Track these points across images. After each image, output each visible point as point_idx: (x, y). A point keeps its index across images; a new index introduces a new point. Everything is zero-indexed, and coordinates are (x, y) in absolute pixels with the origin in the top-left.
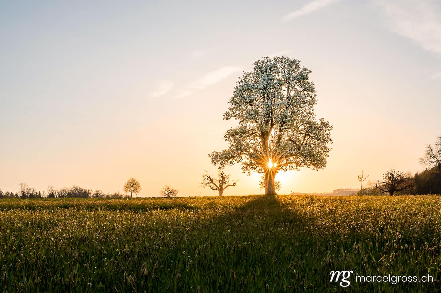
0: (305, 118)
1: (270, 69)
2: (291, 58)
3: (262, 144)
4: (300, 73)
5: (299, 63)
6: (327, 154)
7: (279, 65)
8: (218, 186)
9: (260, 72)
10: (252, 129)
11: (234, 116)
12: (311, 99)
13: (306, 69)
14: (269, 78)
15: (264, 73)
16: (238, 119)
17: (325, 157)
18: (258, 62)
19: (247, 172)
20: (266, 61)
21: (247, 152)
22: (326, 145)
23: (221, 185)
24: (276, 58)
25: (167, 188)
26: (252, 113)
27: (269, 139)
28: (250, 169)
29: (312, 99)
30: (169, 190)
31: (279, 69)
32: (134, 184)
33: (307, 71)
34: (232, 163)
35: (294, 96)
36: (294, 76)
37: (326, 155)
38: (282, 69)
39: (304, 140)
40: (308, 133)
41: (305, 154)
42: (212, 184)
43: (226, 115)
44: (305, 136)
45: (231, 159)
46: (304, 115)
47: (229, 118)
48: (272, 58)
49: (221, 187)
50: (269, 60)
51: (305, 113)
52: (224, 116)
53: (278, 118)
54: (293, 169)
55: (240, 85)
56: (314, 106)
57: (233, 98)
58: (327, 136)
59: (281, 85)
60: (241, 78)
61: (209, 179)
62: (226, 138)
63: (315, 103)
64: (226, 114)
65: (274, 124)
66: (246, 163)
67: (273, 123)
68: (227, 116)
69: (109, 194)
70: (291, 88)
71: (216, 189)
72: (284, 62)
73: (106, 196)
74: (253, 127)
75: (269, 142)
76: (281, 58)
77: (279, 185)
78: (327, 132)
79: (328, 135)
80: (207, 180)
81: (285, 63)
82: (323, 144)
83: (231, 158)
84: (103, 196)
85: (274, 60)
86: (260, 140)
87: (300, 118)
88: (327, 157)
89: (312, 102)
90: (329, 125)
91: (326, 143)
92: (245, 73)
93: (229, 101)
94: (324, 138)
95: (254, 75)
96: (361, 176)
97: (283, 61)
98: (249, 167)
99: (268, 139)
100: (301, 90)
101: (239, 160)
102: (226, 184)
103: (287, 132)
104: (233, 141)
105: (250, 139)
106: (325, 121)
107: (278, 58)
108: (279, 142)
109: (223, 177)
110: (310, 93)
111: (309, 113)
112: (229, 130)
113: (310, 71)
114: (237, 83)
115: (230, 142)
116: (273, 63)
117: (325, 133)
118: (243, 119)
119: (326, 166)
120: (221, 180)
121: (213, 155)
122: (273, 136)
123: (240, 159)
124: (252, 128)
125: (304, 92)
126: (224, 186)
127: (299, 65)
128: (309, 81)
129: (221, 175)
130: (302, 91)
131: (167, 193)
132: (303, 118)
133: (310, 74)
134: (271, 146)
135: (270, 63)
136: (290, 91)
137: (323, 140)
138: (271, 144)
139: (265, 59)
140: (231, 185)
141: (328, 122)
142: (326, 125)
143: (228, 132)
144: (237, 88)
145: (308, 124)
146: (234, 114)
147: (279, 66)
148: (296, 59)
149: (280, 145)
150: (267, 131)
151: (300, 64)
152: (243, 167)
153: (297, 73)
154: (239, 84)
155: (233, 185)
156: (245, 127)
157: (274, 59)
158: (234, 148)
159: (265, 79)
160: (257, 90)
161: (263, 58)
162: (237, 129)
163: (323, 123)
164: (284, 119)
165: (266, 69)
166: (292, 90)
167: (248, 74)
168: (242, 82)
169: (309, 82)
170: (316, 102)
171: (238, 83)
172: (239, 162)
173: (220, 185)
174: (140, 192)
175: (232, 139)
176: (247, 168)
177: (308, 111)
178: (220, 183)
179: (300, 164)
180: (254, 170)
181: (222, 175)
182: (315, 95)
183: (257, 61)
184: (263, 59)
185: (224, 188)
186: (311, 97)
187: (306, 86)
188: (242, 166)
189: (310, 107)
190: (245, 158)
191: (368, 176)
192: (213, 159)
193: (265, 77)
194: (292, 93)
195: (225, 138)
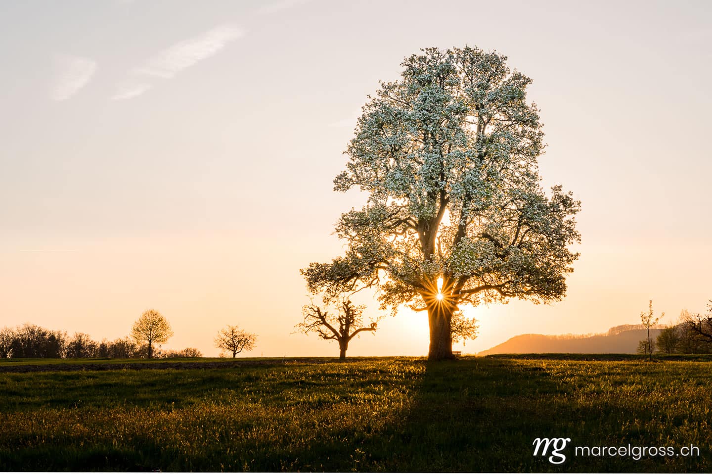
0: (520, 185)
1: (439, 75)
2: (487, 50)
3: (421, 246)
4: (506, 83)
5: (505, 62)
6: (567, 266)
7: (458, 66)
8: (338, 330)
9: (416, 82)
10: (399, 211)
11: (357, 183)
12: (530, 141)
13: (520, 74)
14: (435, 97)
15: (424, 85)
16: (368, 189)
17: (563, 274)
18: (412, 60)
19: (389, 307)
20: (429, 57)
21: (388, 263)
22: (565, 247)
23: (344, 327)
24: (453, 51)
25: (229, 332)
26: (398, 176)
27: (438, 234)
28: (397, 301)
29: (535, 143)
30: (236, 336)
31: (460, 76)
32: (154, 324)
33: (522, 80)
34: (354, 288)
35: (493, 136)
36: (493, 90)
37: (565, 270)
38: (465, 74)
39: (516, 236)
40: (525, 219)
41: (517, 268)
42: (323, 325)
43: (339, 181)
44: (520, 225)
45: (353, 280)
46: (515, 178)
47: (348, 188)
48: (443, 50)
49: (345, 332)
50: (437, 55)
51: (517, 174)
52: (335, 182)
53: (456, 188)
54: (493, 300)
55: (371, 111)
56: (537, 158)
57: (354, 142)
58: (568, 226)
59: (463, 112)
60: (372, 97)
61: (317, 315)
62: (341, 233)
63: (540, 152)
64: (339, 178)
65: (448, 200)
66: (388, 288)
67: (446, 198)
68: (342, 183)
69: (105, 343)
70: (485, 118)
71: (332, 337)
72: (472, 59)
73: (99, 346)
74: (402, 207)
75: (436, 241)
76: (462, 49)
77: (473, 328)
78: (568, 217)
79: (570, 223)
80: (313, 318)
81: (472, 63)
82: (560, 245)
83: (352, 277)
84: (92, 347)
85: (448, 56)
86: (417, 236)
87: (507, 185)
88: (570, 273)
89: (535, 150)
90: (572, 201)
91: (567, 243)
92: (383, 85)
93: (346, 149)
94: (563, 230)
95: (402, 89)
96: (647, 315)
97: (468, 57)
98: (395, 297)
99: (434, 234)
100: (510, 123)
101: (371, 279)
102: (356, 327)
103: (478, 217)
104: (357, 238)
105: (395, 233)
106: (564, 192)
107: (458, 50)
108: (460, 241)
109: (348, 310)
110: (528, 129)
111: (528, 175)
112: (347, 215)
113: (529, 80)
114: (363, 108)
115: (349, 242)
116: (447, 62)
117: (565, 219)
118: (379, 188)
119: (566, 293)
120: (345, 316)
121: (312, 271)
122: (445, 227)
123: (374, 279)
124: (398, 208)
125: (517, 126)
126: (352, 330)
127: (503, 65)
128: (528, 102)
129: (345, 307)
130: (512, 124)
131: (231, 342)
132: (515, 187)
133: (528, 86)
134: (442, 250)
135: (439, 61)
136: (485, 125)
137: (560, 235)
138: (441, 245)
139: (428, 52)
140: (367, 327)
141: (571, 194)
142: (566, 202)
143: (346, 217)
144: (364, 118)
145: (525, 199)
146: (358, 177)
147: (458, 69)
148: (497, 53)
149: (461, 247)
150: (432, 216)
151: (507, 64)
152: (382, 296)
153: (501, 83)
154: (368, 110)
155: (370, 327)
156: (384, 208)
157: (449, 52)
158: (359, 255)
159: (426, 99)
160: (408, 124)
161: (423, 50)
162: (366, 211)
163: (560, 197)
164: (469, 189)
165: (430, 77)
166: (488, 122)
167: (390, 88)
168: (376, 105)
169: (526, 105)
170: (544, 150)
171: (366, 107)
172: (372, 286)
173: (341, 328)
174: (170, 340)
175: (354, 234)
176: (389, 298)
177: (524, 170)
178: (342, 325)
179: (506, 290)
180: (405, 301)
181: (347, 306)
182: (541, 134)
183: (409, 56)
184: (423, 54)
185: (350, 334)
186: (531, 138)
187: (520, 114)
188: (379, 295)
189: (529, 160)
190: (384, 277)
191: (663, 314)
192: (310, 279)
193: (427, 94)
194: (489, 130)
195: (338, 231)
